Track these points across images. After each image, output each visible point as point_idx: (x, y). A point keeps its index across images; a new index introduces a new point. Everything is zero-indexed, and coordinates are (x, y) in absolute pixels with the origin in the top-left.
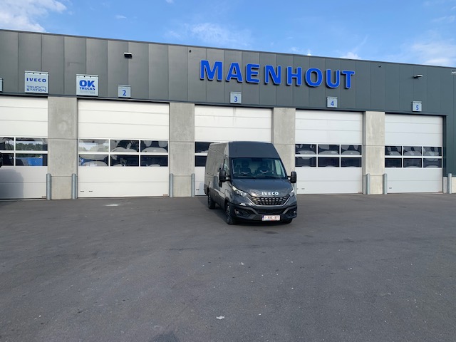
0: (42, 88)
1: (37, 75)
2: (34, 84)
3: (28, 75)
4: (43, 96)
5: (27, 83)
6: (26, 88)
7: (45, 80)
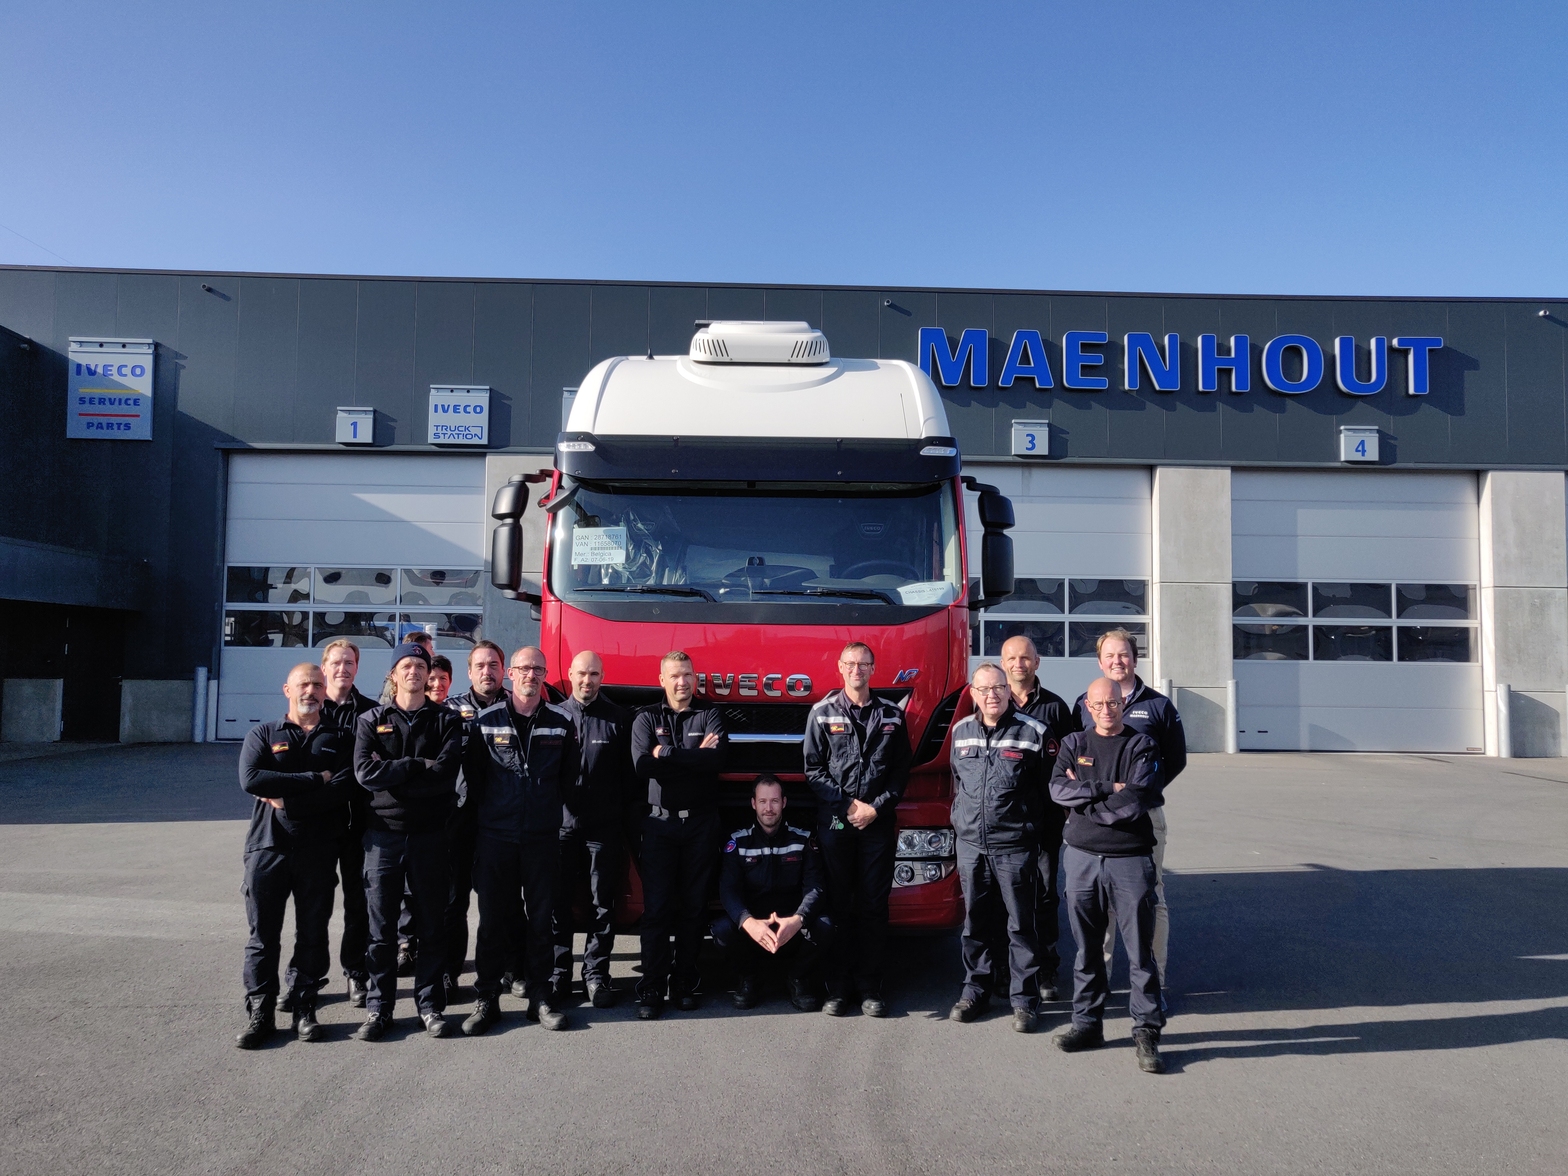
0: (473, 431)
1: (460, 398)
2: (452, 419)
3: (437, 396)
4: (476, 452)
5: (434, 419)
6: (431, 430)
7: (478, 409)
